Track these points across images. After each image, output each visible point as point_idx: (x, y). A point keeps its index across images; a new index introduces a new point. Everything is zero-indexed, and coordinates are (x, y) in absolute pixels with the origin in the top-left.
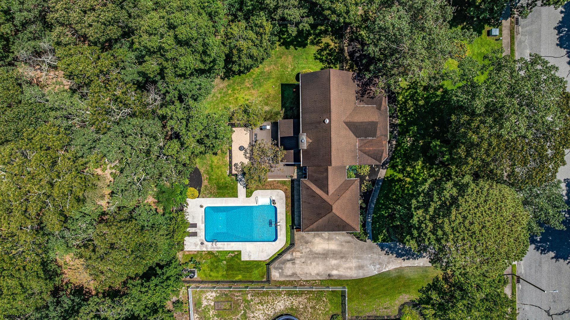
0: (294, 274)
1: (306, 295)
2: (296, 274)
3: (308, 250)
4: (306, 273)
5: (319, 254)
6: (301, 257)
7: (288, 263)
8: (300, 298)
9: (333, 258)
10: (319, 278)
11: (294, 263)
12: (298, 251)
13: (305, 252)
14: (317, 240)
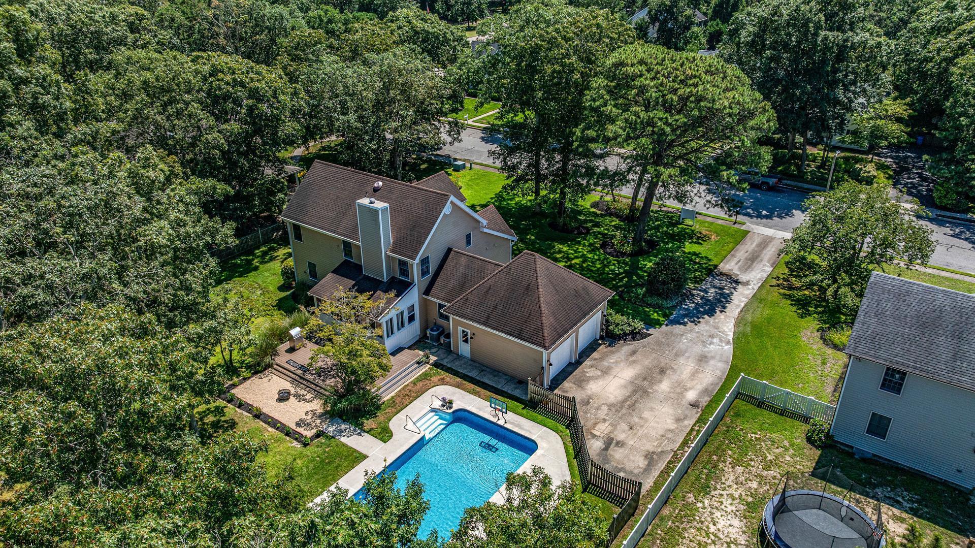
0: (651, 458)
1: (724, 462)
2: (653, 453)
3: (605, 408)
4: (663, 436)
5: (629, 397)
6: (614, 426)
7: (610, 452)
8: (727, 476)
9: (652, 384)
10: (689, 423)
11: (620, 444)
12: (595, 424)
13: (607, 415)
14: (593, 387)
